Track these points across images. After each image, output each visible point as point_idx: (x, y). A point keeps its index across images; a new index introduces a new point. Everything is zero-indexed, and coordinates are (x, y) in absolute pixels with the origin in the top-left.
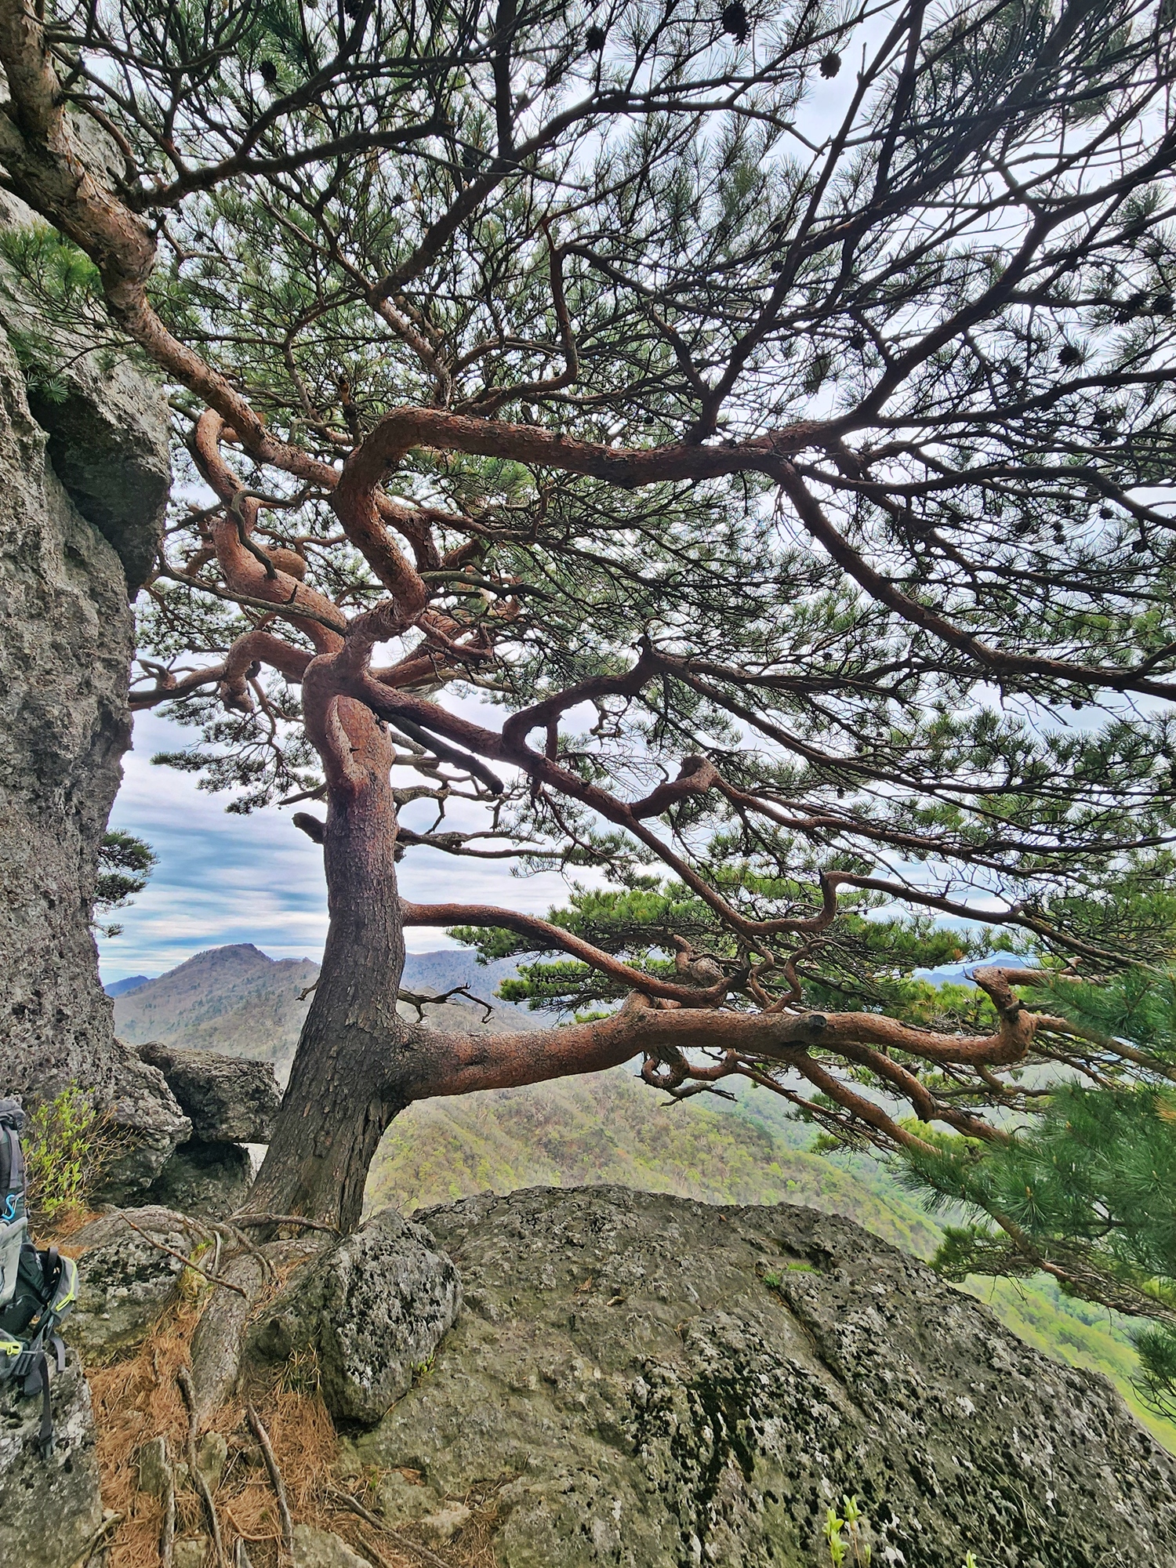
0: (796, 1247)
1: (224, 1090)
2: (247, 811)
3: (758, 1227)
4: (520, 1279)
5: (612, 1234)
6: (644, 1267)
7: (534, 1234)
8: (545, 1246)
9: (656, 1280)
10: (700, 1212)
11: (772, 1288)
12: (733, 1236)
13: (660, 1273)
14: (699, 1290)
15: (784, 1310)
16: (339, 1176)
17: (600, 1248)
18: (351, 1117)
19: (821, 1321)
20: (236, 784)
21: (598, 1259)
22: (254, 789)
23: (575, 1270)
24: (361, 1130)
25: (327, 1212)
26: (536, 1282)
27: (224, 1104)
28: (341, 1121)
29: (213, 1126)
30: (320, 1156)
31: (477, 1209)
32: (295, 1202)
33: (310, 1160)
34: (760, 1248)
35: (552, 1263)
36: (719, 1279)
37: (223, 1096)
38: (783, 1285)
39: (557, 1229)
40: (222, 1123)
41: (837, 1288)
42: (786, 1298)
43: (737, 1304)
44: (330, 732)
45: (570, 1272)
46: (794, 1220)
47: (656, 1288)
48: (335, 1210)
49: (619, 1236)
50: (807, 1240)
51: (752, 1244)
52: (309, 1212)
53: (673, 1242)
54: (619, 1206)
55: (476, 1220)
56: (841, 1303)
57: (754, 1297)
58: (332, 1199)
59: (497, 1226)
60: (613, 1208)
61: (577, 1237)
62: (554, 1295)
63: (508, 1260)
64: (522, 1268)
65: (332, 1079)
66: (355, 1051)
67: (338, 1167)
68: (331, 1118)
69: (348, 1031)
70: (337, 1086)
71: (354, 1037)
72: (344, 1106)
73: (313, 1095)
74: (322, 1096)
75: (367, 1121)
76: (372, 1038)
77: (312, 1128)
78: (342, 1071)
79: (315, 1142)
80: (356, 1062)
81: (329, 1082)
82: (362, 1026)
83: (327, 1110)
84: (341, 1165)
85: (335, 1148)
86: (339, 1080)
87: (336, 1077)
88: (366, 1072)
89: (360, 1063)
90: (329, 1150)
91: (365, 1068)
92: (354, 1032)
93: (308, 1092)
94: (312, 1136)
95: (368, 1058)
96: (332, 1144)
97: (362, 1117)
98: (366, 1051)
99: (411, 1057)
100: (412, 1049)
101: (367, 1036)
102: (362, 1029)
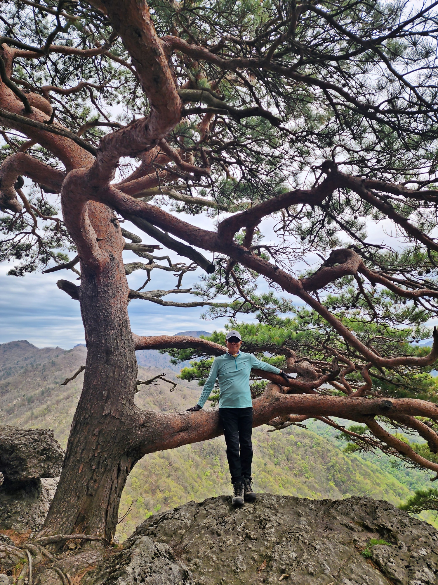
0: (371, 526)
1: (23, 452)
2: (21, 274)
3: (346, 514)
4: (224, 566)
5: (273, 530)
6: (295, 551)
7: (227, 532)
8: (234, 541)
9: (304, 561)
10: (313, 507)
11: (367, 558)
12: (336, 522)
13: (305, 556)
14: (328, 564)
15: (377, 571)
16: (104, 506)
17: (267, 541)
18: (110, 470)
19: (400, 578)
20: (12, 258)
21: (267, 548)
22: (24, 261)
23: (256, 557)
24: (115, 476)
25: (98, 528)
26: (234, 568)
27: (24, 460)
28: (103, 473)
29: (17, 473)
30: (91, 495)
31: (188, 515)
32: (76, 524)
33: (84, 498)
34: (351, 529)
35: (242, 553)
36: (337, 554)
37: (23, 456)
38: (374, 556)
39: (239, 528)
40: (23, 470)
41: (401, 553)
42: (377, 564)
43: (352, 572)
44: (84, 227)
45: (253, 558)
46: (364, 508)
47: (306, 566)
48: (102, 526)
49: (277, 531)
50: (375, 522)
51: (347, 527)
52: (86, 530)
53: (307, 532)
54: (270, 508)
55: (189, 523)
56: (407, 564)
57: (359, 565)
58: (100, 520)
59: (203, 528)
60: (268, 511)
61: (253, 534)
62: (246, 575)
63: (214, 552)
64: (224, 558)
65: (96, 448)
66: (110, 431)
67: (103, 500)
68: (97, 472)
69: (105, 419)
70: (100, 452)
71: (109, 422)
72: (105, 464)
73: (84, 459)
74: (90, 459)
75: (119, 470)
76: (121, 422)
77: (85, 479)
78: (102, 444)
79: (88, 487)
80: (112, 437)
81: (94, 451)
82: (114, 415)
83: (94, 468)
84: (105, 499)
85: (100, 489)
86: (101, 449)
87: (99, 447)
88: (118, 443)
89: (114, 438)
90: (96, 491)
91: (117, 441)
92: (109, 419)
93: (81, 457)
94: (85, 484)
95: (119, 434)
96: (98, 487)
97: (116, 469)
98: (117, 430)
99: (146, 431)
100: (146, 426)
101: (118, 421)
102: (114, 417)
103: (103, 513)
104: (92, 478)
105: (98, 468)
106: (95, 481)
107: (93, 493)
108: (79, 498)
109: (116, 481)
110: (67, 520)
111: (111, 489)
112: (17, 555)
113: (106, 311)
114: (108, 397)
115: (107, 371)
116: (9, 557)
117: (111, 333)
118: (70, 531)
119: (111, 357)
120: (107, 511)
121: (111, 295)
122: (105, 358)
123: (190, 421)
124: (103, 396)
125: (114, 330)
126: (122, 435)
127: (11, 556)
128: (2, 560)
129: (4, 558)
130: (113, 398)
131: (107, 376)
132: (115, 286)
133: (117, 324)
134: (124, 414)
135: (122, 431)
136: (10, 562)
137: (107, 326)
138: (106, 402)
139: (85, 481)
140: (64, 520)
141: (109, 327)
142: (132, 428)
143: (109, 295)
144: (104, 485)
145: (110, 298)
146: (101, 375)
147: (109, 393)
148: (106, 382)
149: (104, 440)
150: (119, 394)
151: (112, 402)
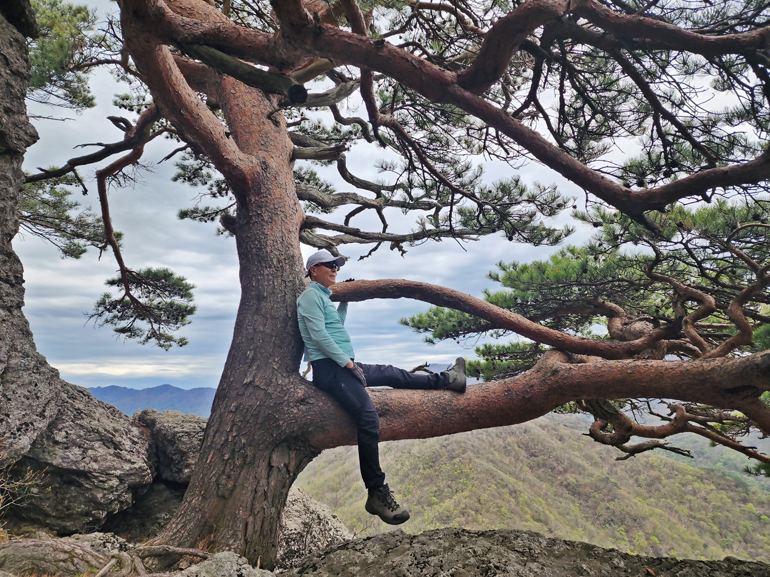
16: (242, 514)
18: (252, 464)
32: (201, 535)
40: (185, 467)
48: (236, 544)
52: (212, 546)
60: (513, 555)
65: (231, 430)
66: (251, 406)
67: (241, 506)
68: (230, 464)
69: (246, 389)
70: (235, 436)
71: (251, 394)
72: (243, 454)
73: (216, 445)
74: (222, 445)
75: (270, 467)
76: (267, 394)
77: (214, 472)
78: (239, 424)
79: (218, 485)
80: (252, 415)
81: (228, 433)
82: (258, 383)
83: (226, 457)
84: (244, 505)
85: (238, 490)
86: (237, 431)
87: (234, 429)
88: (261, 424)
89: (255, 416)
90: (232, 491)
91: (260, 421)
92: (250, 390)
93: (212, 442)
94: (214, 479)
95: (262, 412)
96: (234, 486)
97: (264, 464)
98: (260, 405)
99: (307, 410)
100: (308, 403)
101: (263, 392)
102: (258, 387)
103: (241, 526)
104: (223, 472)
105: (232, 457)
106: (229, 477)
107: (227, 494)
108: (204, 498)
109: (263, 482)
110: (183, 527)
111: (256, 492)
112: (87, 562)
113: (259, 242)
114: (253, 360)
115: (255, 324)
116: (72, 562)
117: (266, 272)
118: (187, 544)
119: (263, 304)
120: (247, 524)
121: (266, 218)
122: (255, 306)
123: (388, 402)
124: (247, 358)
125: (270, 267)
126: (267, 413)
127: (76, 560)
128: (61, 563)
129: (64, 561)
130: (261, 361)
131: (255, 329)
132: (272, 206)
133: (275, 261)
134: (272, 382)
135: (267, 408)
136: (73, 568)
137: (260, 262)
138: (250, 367)
139: (214, 475)
140: (179, 526)
141: (264, 265)
142: (282, 403)
143: (263, 220)
144: (243, 485)
145: (265, 224)
146: (247, 329)
147: (255, 354)
148: (253, 339)
149: (242, 419)
150: (270, 355)
151: (258, 366)
